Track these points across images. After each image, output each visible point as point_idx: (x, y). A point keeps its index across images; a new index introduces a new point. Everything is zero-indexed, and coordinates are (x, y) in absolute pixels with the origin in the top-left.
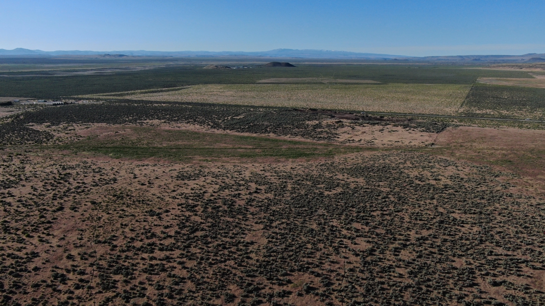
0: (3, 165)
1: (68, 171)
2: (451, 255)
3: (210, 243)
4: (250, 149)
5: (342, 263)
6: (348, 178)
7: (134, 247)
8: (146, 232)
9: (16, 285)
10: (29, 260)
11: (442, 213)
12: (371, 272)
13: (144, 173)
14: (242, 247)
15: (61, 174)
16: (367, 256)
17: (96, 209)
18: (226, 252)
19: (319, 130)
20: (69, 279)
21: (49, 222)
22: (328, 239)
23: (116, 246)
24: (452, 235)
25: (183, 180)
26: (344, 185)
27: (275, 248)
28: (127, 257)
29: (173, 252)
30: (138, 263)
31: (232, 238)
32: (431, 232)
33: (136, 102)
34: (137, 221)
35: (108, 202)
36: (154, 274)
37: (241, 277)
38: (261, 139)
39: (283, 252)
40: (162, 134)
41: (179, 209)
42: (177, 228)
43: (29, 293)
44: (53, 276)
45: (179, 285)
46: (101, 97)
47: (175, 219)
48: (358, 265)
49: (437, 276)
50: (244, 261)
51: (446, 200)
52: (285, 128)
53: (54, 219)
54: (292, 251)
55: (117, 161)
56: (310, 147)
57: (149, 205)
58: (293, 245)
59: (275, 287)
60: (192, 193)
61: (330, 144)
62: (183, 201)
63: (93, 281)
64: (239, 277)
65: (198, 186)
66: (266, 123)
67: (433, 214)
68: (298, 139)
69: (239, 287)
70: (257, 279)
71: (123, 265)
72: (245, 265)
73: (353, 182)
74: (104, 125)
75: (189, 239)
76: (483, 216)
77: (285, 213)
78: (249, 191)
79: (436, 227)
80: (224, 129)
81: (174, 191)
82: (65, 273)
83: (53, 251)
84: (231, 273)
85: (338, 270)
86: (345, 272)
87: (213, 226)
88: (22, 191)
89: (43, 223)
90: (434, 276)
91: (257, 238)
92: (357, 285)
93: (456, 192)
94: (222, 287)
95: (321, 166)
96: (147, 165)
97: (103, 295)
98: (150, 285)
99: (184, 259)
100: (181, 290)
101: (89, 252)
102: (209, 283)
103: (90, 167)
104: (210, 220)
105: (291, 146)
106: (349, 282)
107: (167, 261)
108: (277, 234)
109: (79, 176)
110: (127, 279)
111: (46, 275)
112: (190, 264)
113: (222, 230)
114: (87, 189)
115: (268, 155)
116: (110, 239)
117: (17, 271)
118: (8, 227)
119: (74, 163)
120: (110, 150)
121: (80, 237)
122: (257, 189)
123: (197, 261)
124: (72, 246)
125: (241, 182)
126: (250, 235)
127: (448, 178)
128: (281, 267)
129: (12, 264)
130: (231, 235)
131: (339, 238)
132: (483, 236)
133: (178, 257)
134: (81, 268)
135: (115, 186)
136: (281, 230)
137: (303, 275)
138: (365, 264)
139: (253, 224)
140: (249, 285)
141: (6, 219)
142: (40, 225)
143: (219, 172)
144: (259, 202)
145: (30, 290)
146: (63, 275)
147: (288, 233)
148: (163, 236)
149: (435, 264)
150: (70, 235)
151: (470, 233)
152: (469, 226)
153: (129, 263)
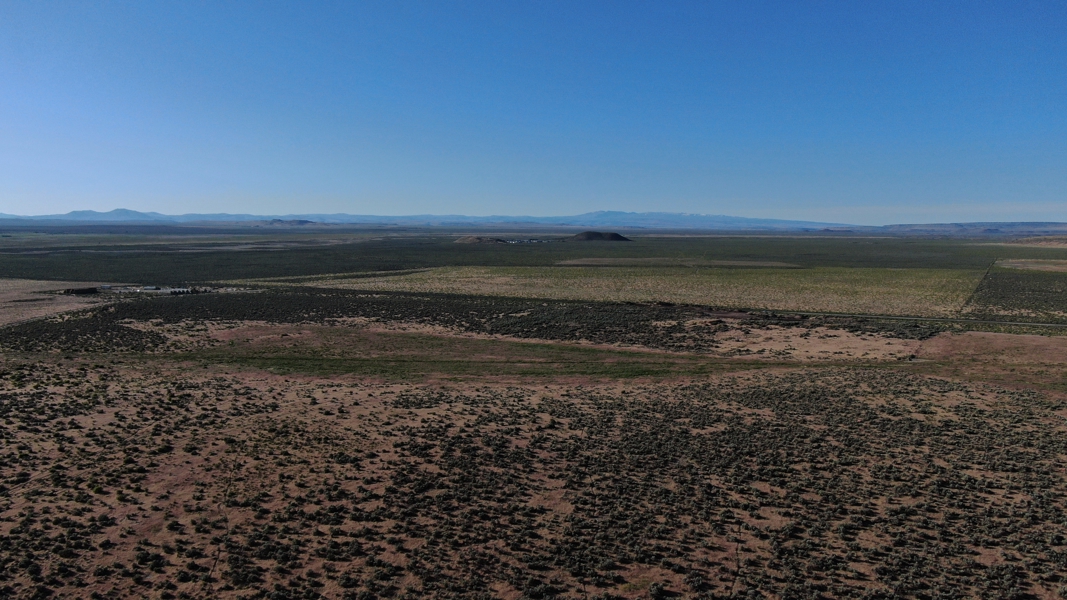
0: (68, 382)
1: (187, 391)
2: (969, 542)
3: (457, 508)
4: (540, 363)
5: (732, 550)
6: (739, 409)
7: (302, 513)
8: (328, 490)
9: (64, 571)
10: (96, 530)
11: (942, 468)
12: (794, 568)
13: (330, 397)
14: (521, 518)
15: (173, 396)
16: (785, 540)
17: (235, 451)
18: (488, 524)
19: (679, 335)
20: (169, 564)
21: (142, 470)
22: (700, 509)
23: (267, 512)
24: (968, 507)
25: (408, 407)
26: (731, 420)
27: (589, 521)
28: (287, 530)
29: (380, 524)
30: (309, 541)
31: (499, 501)
32: (921, 500)
33: (324, 291)
34: (312, 471)
35: (259, 441)
36: (340, 560)
37: (517, 568)
38: (562, 349)
39: (606, 528)
40: (371, 339)
41: (396, 452)
42: (390, 483)
43: (87, 584)
44: (138, 557)
45: (389, 580)
46: (260, 284)
47: (388, 468)
48: (767, 555)
49: (941, 579)
50: (525, 541)
52: (611, 332)
53: (152, 465)
54: (626, 526)
55: (281, 379)
56: (661, 360)
57: (337, 445)
58: (627, 516)
59: (588, 588)
60: (423, 427)
61: (701, 357)
62: (406, 439)
63: (217, 568)
64: (513, 569)
65: (436, 417)
66: (572, 324)
67: (924, 469)
68: (635, 348)
69: (512, 587)
70: (551, 575)
71: (278, 543)
72: (526, 547)
73: (749, 415)
74: (262, 323)
75: (414, 503)
76: (1034, 475)
77: (611, 462)
78: (537, 426)
79: (933, 492)
80: (491, 332)
81: (388, 424)
82: (163, 554)
83: (144, 516)
84: (498, 561)
85: (723, 562)
86: (739, 567)
87: (463, 480)
88: (100, 420)
89: (131, 471)
90: (935, 579)
91: (553, 502)
92: (766, 590)
93: (970, 433)
94: (478, 585)
95: (683, 389)
96: (339, 385)
97: (234, 593)
98: (330, 577)
99: (403, 536)
100: (393, 588)
101: (213, 519)
102: (451, 577)
103: (229, 386)
104: (457, 470)
105: (623, 359)
106: (749, 584)
107: (367, 539)
108: (594, 496)
109: (207, 399)
110: (284, 567)
111: (127, 555)
112: (412, 544)
113: (481, 487)
114: (219, 420)
115: (575, 372)
116: (257, 499)
117: (69, 546)
118: (64, 476)
119: (200, 381)
120: (269, 362)
121: (198, 494)
122: (553, 422)
123: (427, 538)
124: (182, 509)
125: (522, 412)
126: (538, 497)
127: (950, 411)
128: (602, 554)
129: (62, 535)
130: (499, 496)
131: (723, 506)
132: (1038, 510)
133: (390, 532)
134: (196, 546)
135: (274, 415)
136: (603, 490)
137: (649, 569)
138: (782, 552)
139: (546, 479)
140: (535, 583)
141: (62, 464)
142: (124, 475)
143: (479, 396)
144: (557, 442)
145: (90, 579)
146: (158, 557)
147: (617, 495)
148: (361, 495)
149: (936, 557)
150: (179, 492)
151: (1008, 505)
152: (1001, 492)
153: (291, 539)
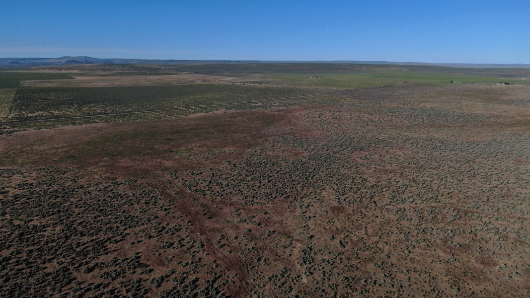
2: (41, 263)
11: (19, 225)
24: (36, 243)
32: (12, 249)
51: (20, 211)
67: (10, 229)
76: (62, 214)
79: (17, 242)
93: (28, 199)
127: (16, 188)
132: (67, 232)
151: (54, 234)
152: (51, 228)
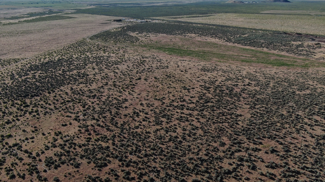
0: (115, 53)
1: (145, 59)
3: (215, 110)
4: (249, 57)
5: (300, 140)
6: (316, 85)
7: (173, 105)
8: (180, 98)
9: (117, 113)
10: (124, 102)
12: (321, 150)
13: (183, 65)
14: (234, 117)
15: (141, 61)
16: (320, 140)
17: (157, 82)
18: (224, 118)
19: (301, 49)
20: (140, 115)
21: (134, 85)
22: (293, 123)
23: (164, 103)
25: (204, 71)
26: (312, 89)
27: (255, 121)
28: (169, 110)
29: (193, 112)
30: (174, 114)
31: (228, 110)
33: (183, 22)
34: (176, 91)
35: (163, 79)
36: (182, 122)
37: (230, 134)
38: (257, 52)
39: (260, 125)
40: (196, 43)
41: (200, 88)
42: (197, 99)
43: (122, 118)
44: (133, 112)
45: (194, 130)
46: (165, 19)
47: (197, 94)
48: (312, 144)
50: (234, 125)
52: (275, 45)
53: (136, 83)
54: (266, 125)
55: (170, 56)
56: (292, 60)
57: (184, 83)
58: (267, 121)
59: (250, 144)
60: (208, 80)
61: (307, 60)
62: (203, 84)
63: (151, 119)
64: (229, 134)
65: (213, 76)
66: (262, 41)
68: (283, 53)
69: (228, 139)
70: (240, 137)
71: (167, 114)
72: (234, 127)
73: (320, 88)
74: (165, 35)
75: (204, 106)
77: (265, 101)
78: (244, 84)
80: (234, 43)
81: (199, 77)
82: (139, 112)
83: (134, 100)
84: (225, 130)
85: (296, 144)
86: (301, 146)
87: (218, 101)
88: (123, 67)
89: (131, 85)
91: (244, 113)
92: (309, 156)
94: (219, 137)
95: (297, 74)
96: (186, 61)
97: (155, 127)
98: (179, 127)
99: (199, 117)
100: (195, 133)
101: (151, 103)
102: (211, 133)
103: (155, 58)
104: (217, 97)
105: (278, 58)
106: (303, 153)
107: (190, 116)
108: (258, 113)
109: (150, 62)
110: (168, 121)
111: (130, 111)
112: (202, 120)
113: (223, 104)
114: (153, 70)
115: (260, 62)
116: (162, 99)
117: (118, 106)
118: (116, 84)
119: (147, 55)
120: (166, 50)
121: (147, 95)
122: (249, 83)
123: (206, 119)
124: (143, 99)
125: (240, 78)
126: (240, 110)
128: (257, 134)
129: (116, 103)
130: (228, 108)
131: (301, 123)
133: (196, 115)
134: (146, 111)
135: (167, 70)
136: (261, 111)
137: (271, 141)
138: (318, 144)
139: (243, 104)
140: (235, 139)
141: (115, 80)
142: (129, 86)
143: (227, 69)
144: (249, 91)
145: (123, 117)
146: (138, 113)
147: (265, 113)
148: (189, 102)
150: (142, 93)
153: (170, 113)
